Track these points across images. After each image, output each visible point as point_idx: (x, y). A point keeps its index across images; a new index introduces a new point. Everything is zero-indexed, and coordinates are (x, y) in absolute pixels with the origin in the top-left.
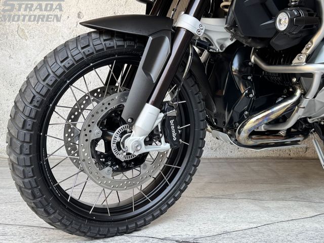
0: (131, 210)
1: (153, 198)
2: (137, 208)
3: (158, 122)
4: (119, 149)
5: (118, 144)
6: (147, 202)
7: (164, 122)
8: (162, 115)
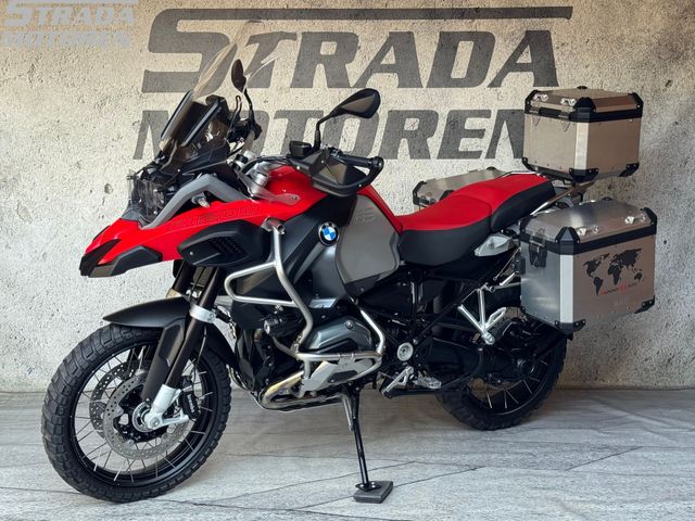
0: (154, 476)
1: (176, 464)
2: (160, 474)
3: (176, 398)
4: (140, 423)
5: (139, 419)
6: (171, 468)
7: (182, 397)
8: (179, 391)
